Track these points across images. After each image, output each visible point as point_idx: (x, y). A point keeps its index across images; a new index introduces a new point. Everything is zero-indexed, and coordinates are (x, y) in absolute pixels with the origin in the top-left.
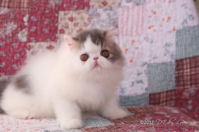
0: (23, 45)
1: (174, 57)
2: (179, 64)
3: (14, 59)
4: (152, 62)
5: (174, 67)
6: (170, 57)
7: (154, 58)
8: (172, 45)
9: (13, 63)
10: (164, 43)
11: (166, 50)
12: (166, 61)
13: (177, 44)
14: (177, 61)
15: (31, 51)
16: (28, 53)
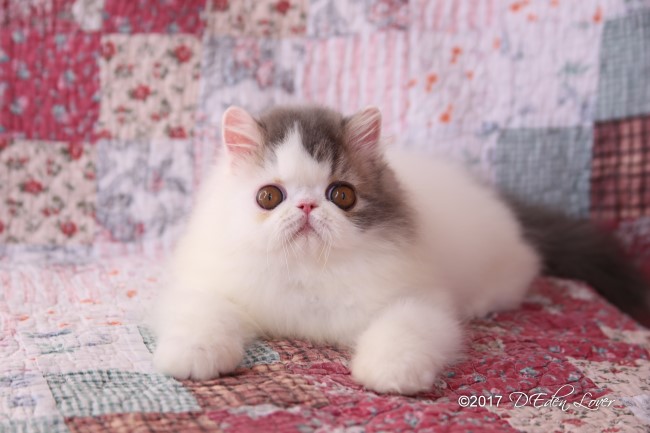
0: (87, 40)
1: (591, 110)
2: (607, 134)
3: (56, 88)
4: (516, 124)
5: (589, 144)
6: (578, 109)
7: (525, 111)
8: (586, 69)
9: (55, 101)
10: (561, 63)
11: (565, 85)
12: (563, 124)
13: (603, 66)
14: (599, 125)
15: (115, 62)
16: (106, 69)
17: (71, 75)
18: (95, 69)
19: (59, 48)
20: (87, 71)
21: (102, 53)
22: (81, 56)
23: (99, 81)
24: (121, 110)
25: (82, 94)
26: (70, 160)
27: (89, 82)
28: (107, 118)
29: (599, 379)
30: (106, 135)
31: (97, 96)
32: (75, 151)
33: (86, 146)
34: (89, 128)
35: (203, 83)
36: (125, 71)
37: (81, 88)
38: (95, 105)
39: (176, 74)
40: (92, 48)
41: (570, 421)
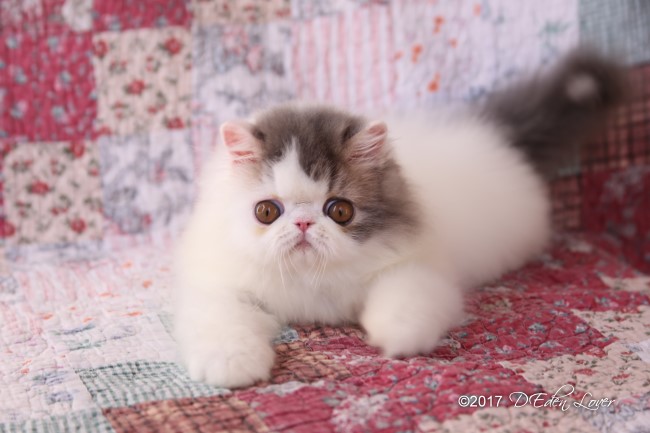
0: (79, 41)
3: (53, 90)
7: (510, 73)
8: (566, 27)
9: (53, 103)
10: (541, 23)
11: (548, 44)
13: (582, 23)
15: (108, 59)
16: (100, 68)
17: (67, 76)
18: (90, 68)
19: (53, 51)
20: (81, 71)
21: (95, 52)
22: (74, 57)
23: (94, 80)
24: (118, 105)
25: (79, 93)
26: (73, 158)
27: (85, 81)
28: (105, 115)
29: (605, 329)
30: (106, 132)
31: (93, 94)
32: (77, 149)
33: (88, 144)
34: (89, 126)
35: (195, 73)
36: (119, 68)
37: (77, 87)
38: (93, 103)
39: (169, 66)
40: (84, 48)
41: (581, 371)
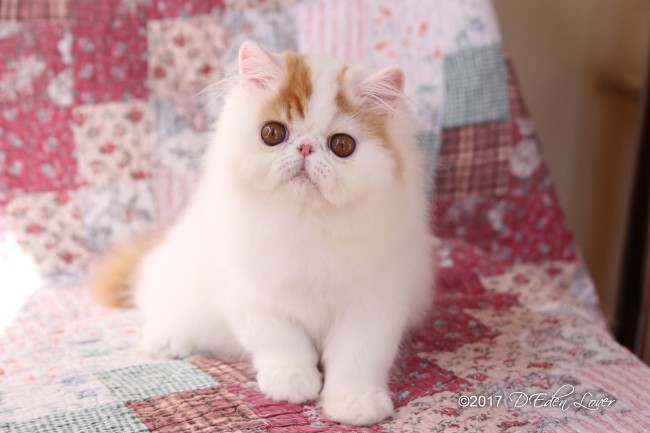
1: (439, 119)
2: (450, 137)
3: (42, 152)
9: (43, 162)
11: (421, 102)
13: (448, 86)
15: (86, 127)
16: (79, 134)
17: (53, 141)
18: (71, 134)
19: (42, 121)
20: (65, 136)
21: (75, 122)
23: (74, 143)
24: (95, 164)
25: (63, 153)
26: (60, 205)
27: (68, 146)
28: (84, 170)
29: (491, 324)
30: (86, 184)
31: (74, 155)
32: (63, 198)
33: (70, 194)
34: (72, 180)
35: (153, 136)
36: (94, 133)
37: (61, 149)
38: (74, 162)
39: (133, 131)
40: (66, 118)
41: (479, 358)
